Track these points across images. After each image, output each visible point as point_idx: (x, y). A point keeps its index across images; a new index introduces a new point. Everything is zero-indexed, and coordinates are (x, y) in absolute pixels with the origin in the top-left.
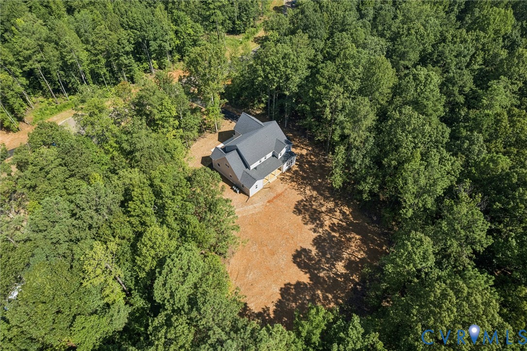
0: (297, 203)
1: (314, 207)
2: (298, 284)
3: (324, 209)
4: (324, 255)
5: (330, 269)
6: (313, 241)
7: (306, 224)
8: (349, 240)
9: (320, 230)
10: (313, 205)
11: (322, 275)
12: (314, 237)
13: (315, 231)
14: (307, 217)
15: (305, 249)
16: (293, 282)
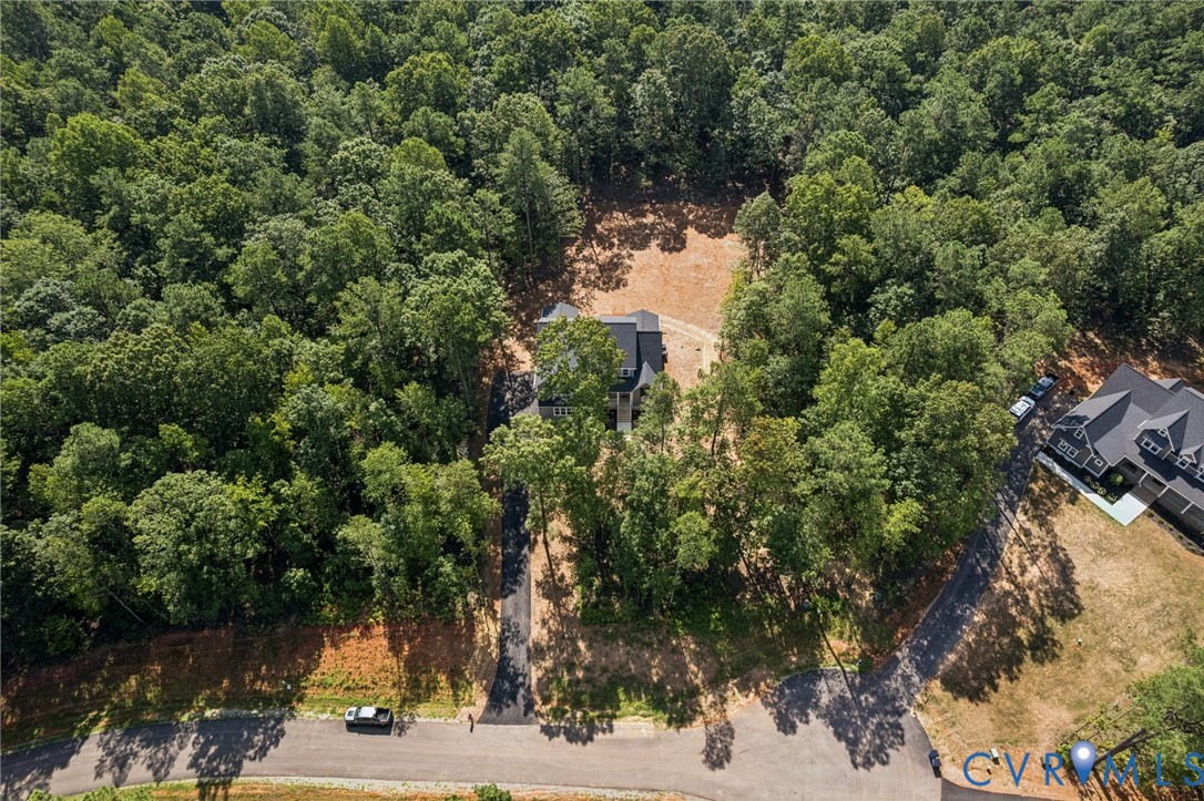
0: (610, 291)
1: (598, 275)
3: (592, 266)
4: (652, 234)
5: (659, 224)
7: (630, 267)
8: (611, 230)
9: (624, 253)
10: (597, 278)
11: (673, 225)
14: (619, 272)
16: (704, 236)
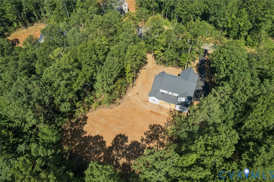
0: (158, 125)
1: (160, 134)
2: (104, 142)
3: (161, 140)
4: (127, 150)
5: (119, 155)
6: (135, 141)
7: (145, 134)
9: (144, 143)
11: (114, 152)
12: (137, 141)
13: (142, 140)
14: (151, 133)
15: (127, 139)
